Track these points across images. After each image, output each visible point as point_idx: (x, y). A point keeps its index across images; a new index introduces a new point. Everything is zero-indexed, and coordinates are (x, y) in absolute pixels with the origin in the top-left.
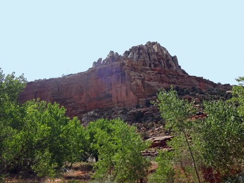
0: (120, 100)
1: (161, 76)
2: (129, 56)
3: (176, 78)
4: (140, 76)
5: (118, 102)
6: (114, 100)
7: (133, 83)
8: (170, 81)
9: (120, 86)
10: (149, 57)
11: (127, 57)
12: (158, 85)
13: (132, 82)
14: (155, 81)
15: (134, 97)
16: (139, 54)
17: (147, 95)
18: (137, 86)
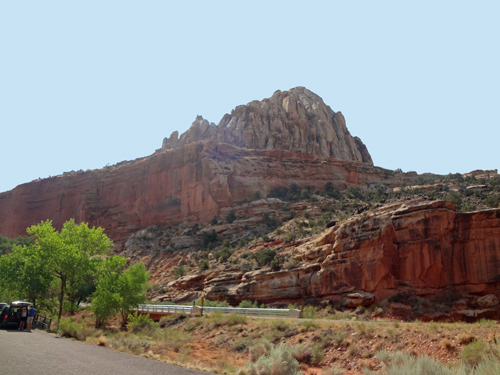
0: (192, 210)
1: (268, 166)
2: (228, 126)
3: (301, 167)
4: (226, 168)
5: (190, 214)
6: (184, 210)
7: (213, 181)
8: (287, 172)
9: (193, 185)
10: (269, 123)
11: (225, 126)
12: (259, 183)
13: (211, 179)
14: (255, 175)
15: (214, 204)
16: (248, 120)
17: (237, 200)
18: (220, 186)
